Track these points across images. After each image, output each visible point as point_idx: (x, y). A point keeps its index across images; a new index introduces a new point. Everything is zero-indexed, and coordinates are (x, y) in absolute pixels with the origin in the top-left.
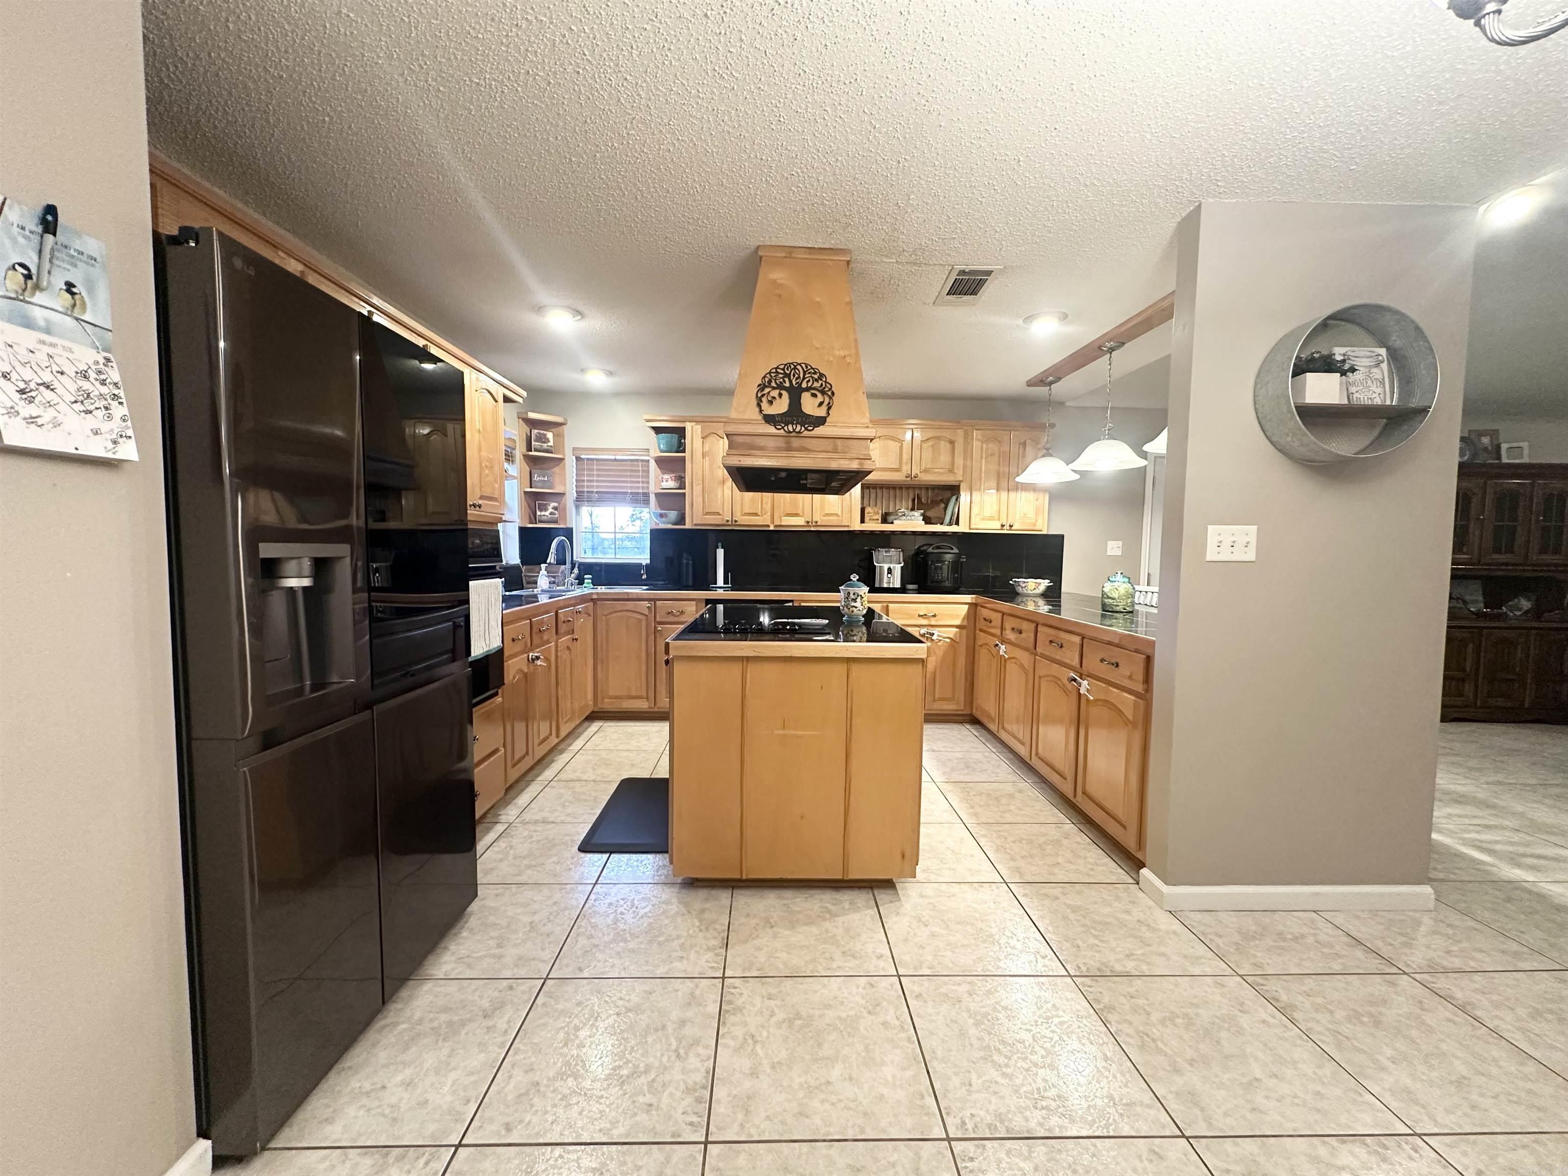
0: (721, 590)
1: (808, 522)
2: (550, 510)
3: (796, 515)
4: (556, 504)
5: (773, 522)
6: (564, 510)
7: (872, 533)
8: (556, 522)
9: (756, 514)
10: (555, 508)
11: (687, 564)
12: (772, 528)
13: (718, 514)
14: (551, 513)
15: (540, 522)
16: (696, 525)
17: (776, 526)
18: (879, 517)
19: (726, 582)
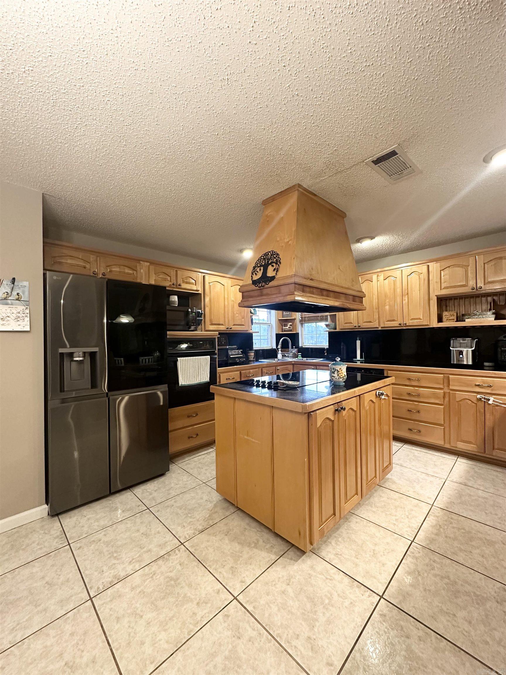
0: (359, 362)
1: (400, 324)
2: (289, 326)
3: (394, 320)
4: (291, 324)
5: (379, 325)
6: (296, 326)
7: (448, 328)
8: (291, 331)
9: (370, 322)
10: (291, 325)
11: (343, 348)
12: (380, 329)
13: (351, 323)
14: (289, 327)
15: (285, 331)
16: (341, 329)
17: (382, 327)
18: (455, 318)
19: (361, 357)
